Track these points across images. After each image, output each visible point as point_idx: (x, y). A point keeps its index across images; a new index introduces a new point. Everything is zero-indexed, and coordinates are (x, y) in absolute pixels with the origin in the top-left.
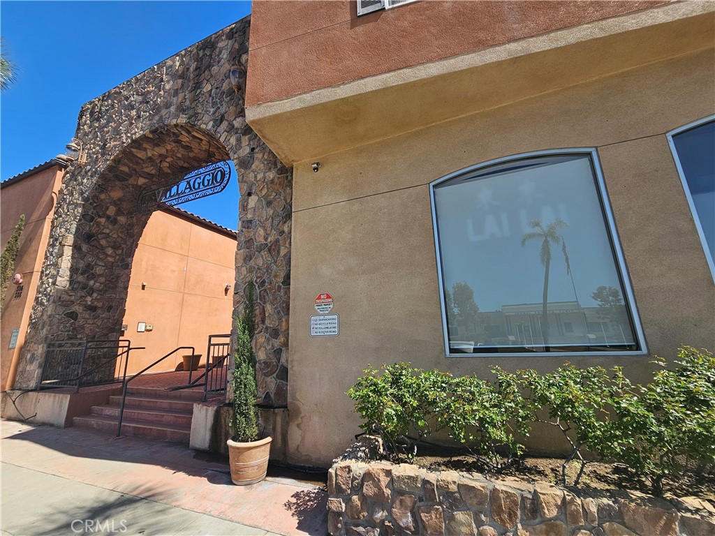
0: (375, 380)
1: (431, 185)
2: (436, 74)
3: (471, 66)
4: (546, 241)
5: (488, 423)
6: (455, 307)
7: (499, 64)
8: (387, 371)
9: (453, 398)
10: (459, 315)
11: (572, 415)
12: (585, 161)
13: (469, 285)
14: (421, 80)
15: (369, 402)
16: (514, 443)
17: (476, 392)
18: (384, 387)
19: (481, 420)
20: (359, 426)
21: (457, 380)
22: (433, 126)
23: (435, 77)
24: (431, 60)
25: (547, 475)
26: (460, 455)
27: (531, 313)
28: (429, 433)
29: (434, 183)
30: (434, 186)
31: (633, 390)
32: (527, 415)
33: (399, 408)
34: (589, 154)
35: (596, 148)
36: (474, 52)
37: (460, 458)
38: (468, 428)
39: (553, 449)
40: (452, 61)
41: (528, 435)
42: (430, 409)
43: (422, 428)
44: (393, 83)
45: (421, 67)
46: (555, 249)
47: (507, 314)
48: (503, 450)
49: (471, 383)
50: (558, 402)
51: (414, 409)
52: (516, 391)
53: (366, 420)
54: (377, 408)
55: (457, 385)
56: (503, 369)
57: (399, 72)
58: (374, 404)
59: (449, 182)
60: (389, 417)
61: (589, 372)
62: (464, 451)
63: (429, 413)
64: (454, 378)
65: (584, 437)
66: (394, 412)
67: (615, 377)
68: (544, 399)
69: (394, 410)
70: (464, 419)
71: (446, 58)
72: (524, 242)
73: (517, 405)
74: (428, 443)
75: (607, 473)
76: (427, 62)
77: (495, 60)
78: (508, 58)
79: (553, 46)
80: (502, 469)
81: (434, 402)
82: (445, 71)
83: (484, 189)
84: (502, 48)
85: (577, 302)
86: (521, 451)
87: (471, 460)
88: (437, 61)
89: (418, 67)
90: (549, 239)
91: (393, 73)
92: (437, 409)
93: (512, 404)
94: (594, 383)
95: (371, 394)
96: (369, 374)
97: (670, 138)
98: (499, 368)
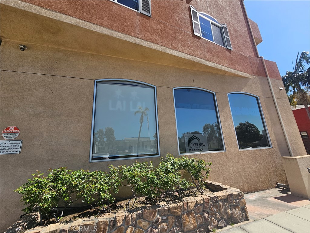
0: (39, 179)
1: (96, 81)
2: (105, 33)
3: (120, 38)
4: (142, 115)
5: (102, 191)
6: (105, 137)
7: (130, 43)
8: (51, 173)
9: (87, 182)
10: (106, 141)
11: (134, 181)
12: (152, 89)
13: (113, 128)
14: (97, 32)
15: (32, 194)
16: (111, 198)
17: (99, 178)
18: (45, 183)
19: (99, 191)
20: (22, 210)
21: (91, 173)
22: (101, 55)
23: (104, 34)
24: (103, 26)
25: (123, 207)
26: (88, 209)
27: (135, 141)
28: (72, 202)
29: (97, 80)
30: (97, 82)
31: (154, 169)
32: (118, 185)
33: (55, 193)
34: (154, 88)
35: (156, 86)
36: (122, 33)
37: (87, 211)
38: (92, 196)
39: (128, 195)
40: (113, 32)
41: (117, 193)
42: (74, 190)
43: (67, 201)
44: (82, 26)
45: (98, 27)
46: (145, 118)
47: (126, 141)
48: (107, 202)
49: (98, 174)
50: (130, 177)
51: (64, 192)
52: (117, 174)
53: (29, 205)
54: (38, 196)
55: (91, 176)
56: (113, 166)
57: (87, 22)
58: (36, 194)
59: (104, 82)
60: (46, 200)
61: (143, 164)
62: (89, 207)
63: (73, 192)
64: (89, 173)
65: (137, 189)
66: (49, 196)
67: (150, 165)
68: (125, 177)
69: (50, 195)
70: (90, 191)
71: (110, 29)
72: (135, 114)
73: (115, 181)
74: (72, 207)
75: (143, 200)
76: (101, 26)
77: (129, 41)
78: (134, 42)
79: (148, 47)
80: (106, 210)
81: (77, 186)
82: (109, 34)
83: (119, 90)
84: (132, 38)
85: (149, 138)
86: (114, 200)
87: (93, 210)
88: (106, 28)
89: (97, 26)
90: (143, 114)
91: (83, 21)
92: (78, 189)
93: (114, 181)
94: (143, 168)
95: (34, 188)
96: (36, 176)
97: (173, 90)
98: (112, 165)
